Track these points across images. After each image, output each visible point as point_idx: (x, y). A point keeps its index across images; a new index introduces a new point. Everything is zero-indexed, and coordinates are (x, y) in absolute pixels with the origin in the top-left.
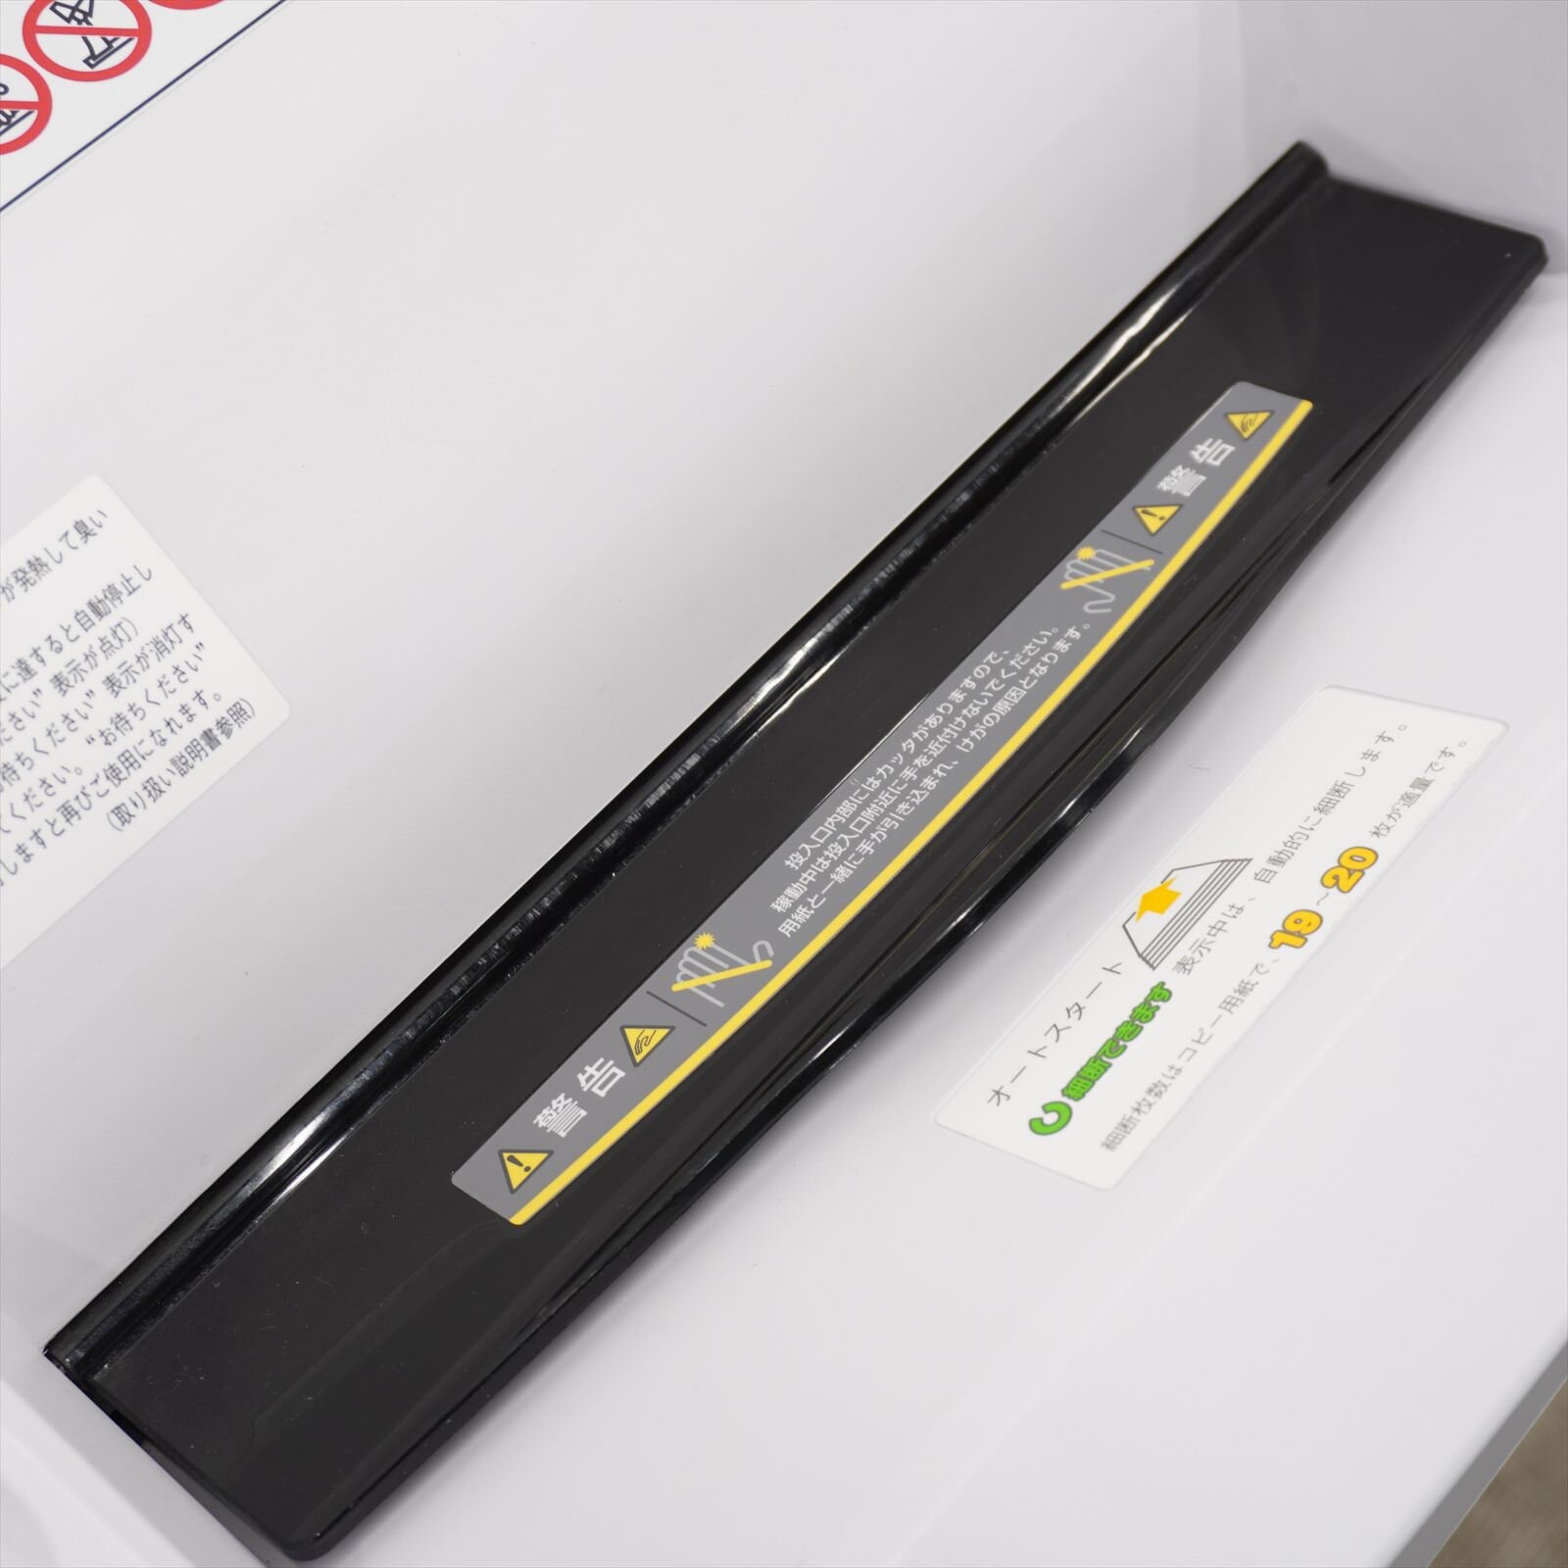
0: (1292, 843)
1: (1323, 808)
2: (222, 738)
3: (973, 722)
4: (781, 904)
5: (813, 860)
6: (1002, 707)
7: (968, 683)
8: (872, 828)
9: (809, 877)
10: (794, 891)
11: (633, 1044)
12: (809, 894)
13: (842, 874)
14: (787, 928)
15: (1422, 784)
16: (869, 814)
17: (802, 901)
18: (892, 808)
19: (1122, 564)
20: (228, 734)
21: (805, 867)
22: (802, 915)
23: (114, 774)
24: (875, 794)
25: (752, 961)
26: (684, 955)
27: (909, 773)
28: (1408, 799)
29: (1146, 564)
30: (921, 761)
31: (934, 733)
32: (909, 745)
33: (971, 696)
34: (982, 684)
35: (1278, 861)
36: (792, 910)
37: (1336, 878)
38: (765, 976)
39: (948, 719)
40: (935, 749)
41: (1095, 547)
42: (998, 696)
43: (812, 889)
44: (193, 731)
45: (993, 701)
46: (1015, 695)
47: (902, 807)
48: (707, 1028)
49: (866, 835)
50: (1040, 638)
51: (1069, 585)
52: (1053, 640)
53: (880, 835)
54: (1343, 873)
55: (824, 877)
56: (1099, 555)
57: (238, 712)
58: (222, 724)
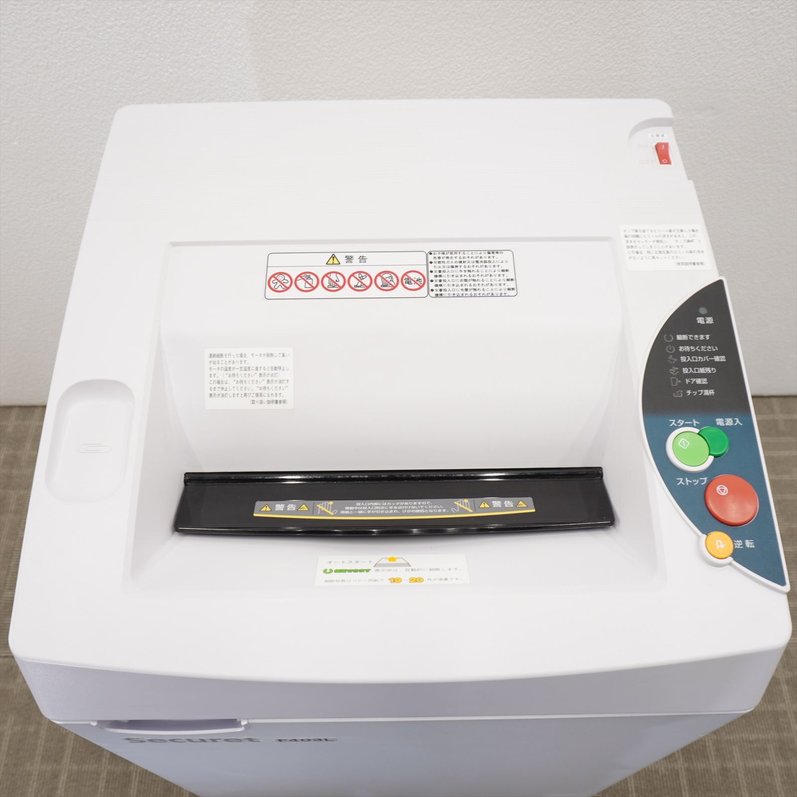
0: (418, 570)
1: (430, 570)
2: (279, 403)
3: (412, 509)
4: (347, 508)
5: (360, 506)
6: (418, 511)
7: (419, 503)
8: (374, 510)
9: (356, 508)
10: (351, 508)
11: (302, 507)
12: (352, 510)
13: (361, 512)
14: (342, 512)
15: (446, 579)
16: (377, 508)
17: (350, 510)
18: (381, 510)
19: (468, 507)
20: (280, 403)
21: (358, 506)
22: (347, 512)
23: (257, 395)
24: (382, 506)
25: (332, 511)
26: (325, 502)
27: (391, 508)
28: (441, 579)
29: (472, 511)
30: (395, 507)
31: (404, 505)
32: (398, 503)
33: (417, 505)
34: (421, 505)
35: (412, 570)
36: (347, 510)
37: (413, 579)
38: (330, 515)
39: (409, 505)
40: (400, 508)
41: (469, 501)
42: (420, 509)
43: (354, 510)
44: (275, 399)
45: (418, 509)
46: (422, 511)
47: (383, 511)
48: (313, 514)
49: (372, 510)
50: (439, 506)
51: (455, 503)
52: (440, 508)
53: (373, 512)
54: (415, 579)
55: (358, 510)
56: (467, 503)
57: (284, 402)
58: (280, 401)
